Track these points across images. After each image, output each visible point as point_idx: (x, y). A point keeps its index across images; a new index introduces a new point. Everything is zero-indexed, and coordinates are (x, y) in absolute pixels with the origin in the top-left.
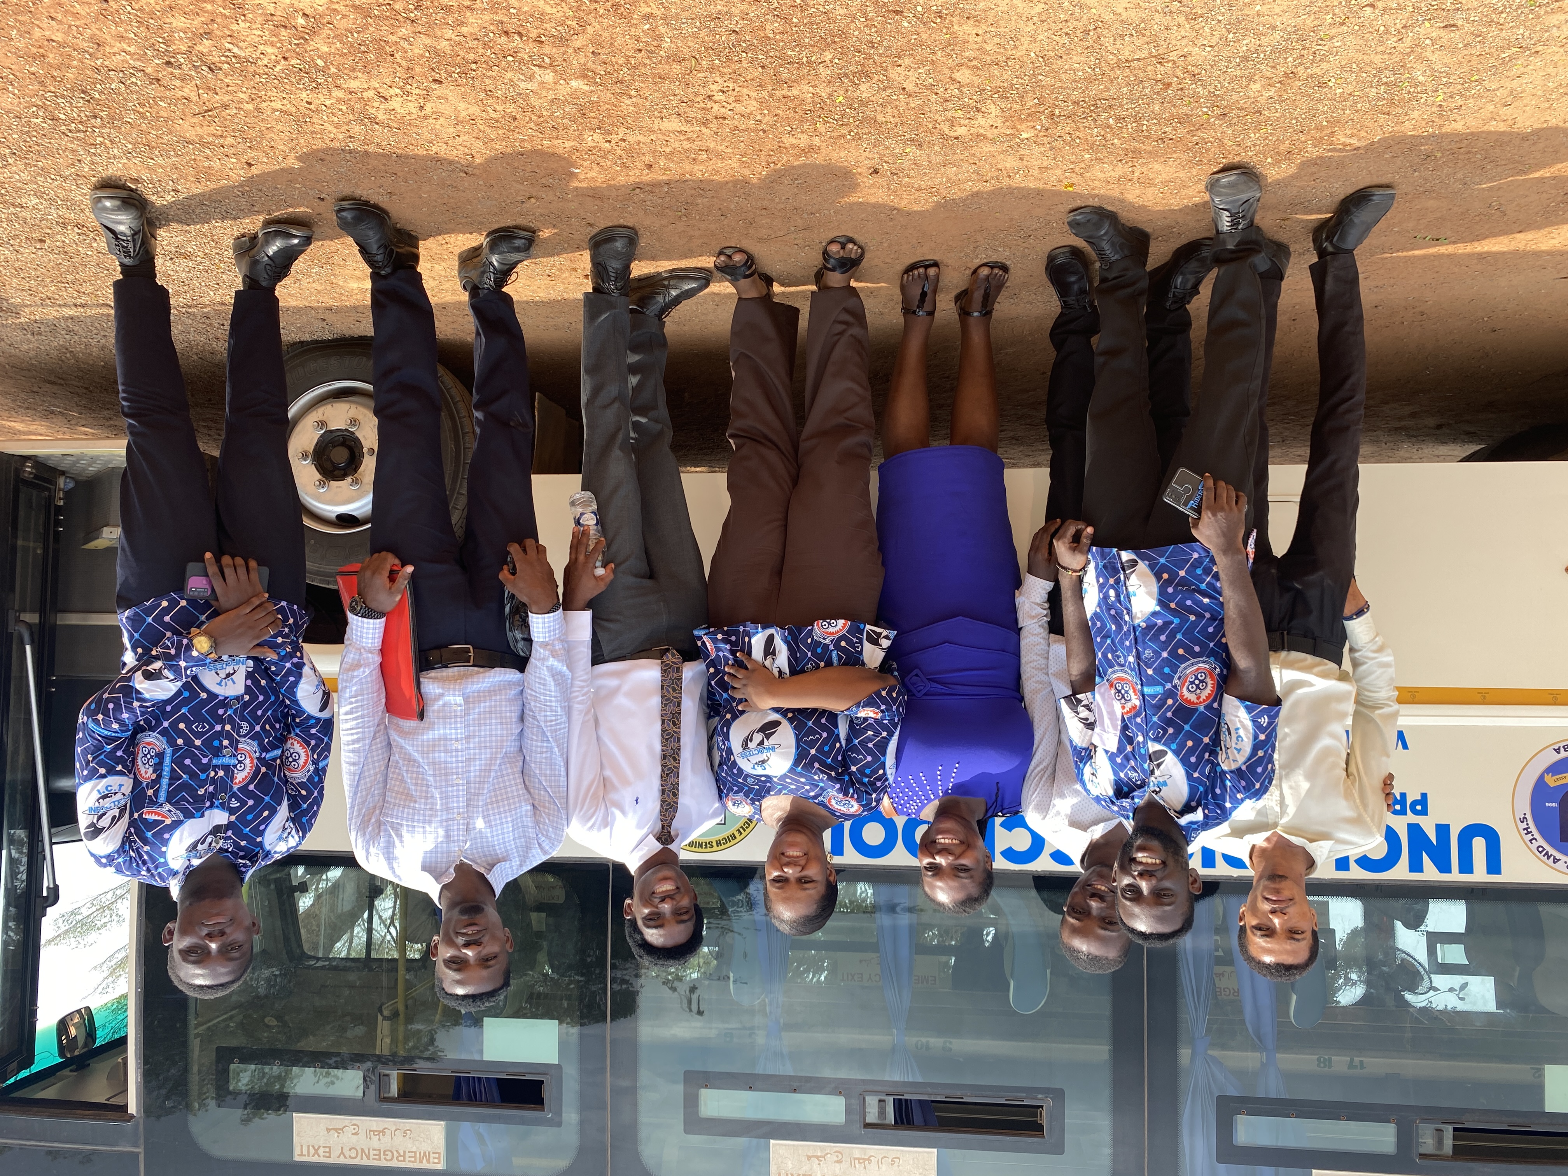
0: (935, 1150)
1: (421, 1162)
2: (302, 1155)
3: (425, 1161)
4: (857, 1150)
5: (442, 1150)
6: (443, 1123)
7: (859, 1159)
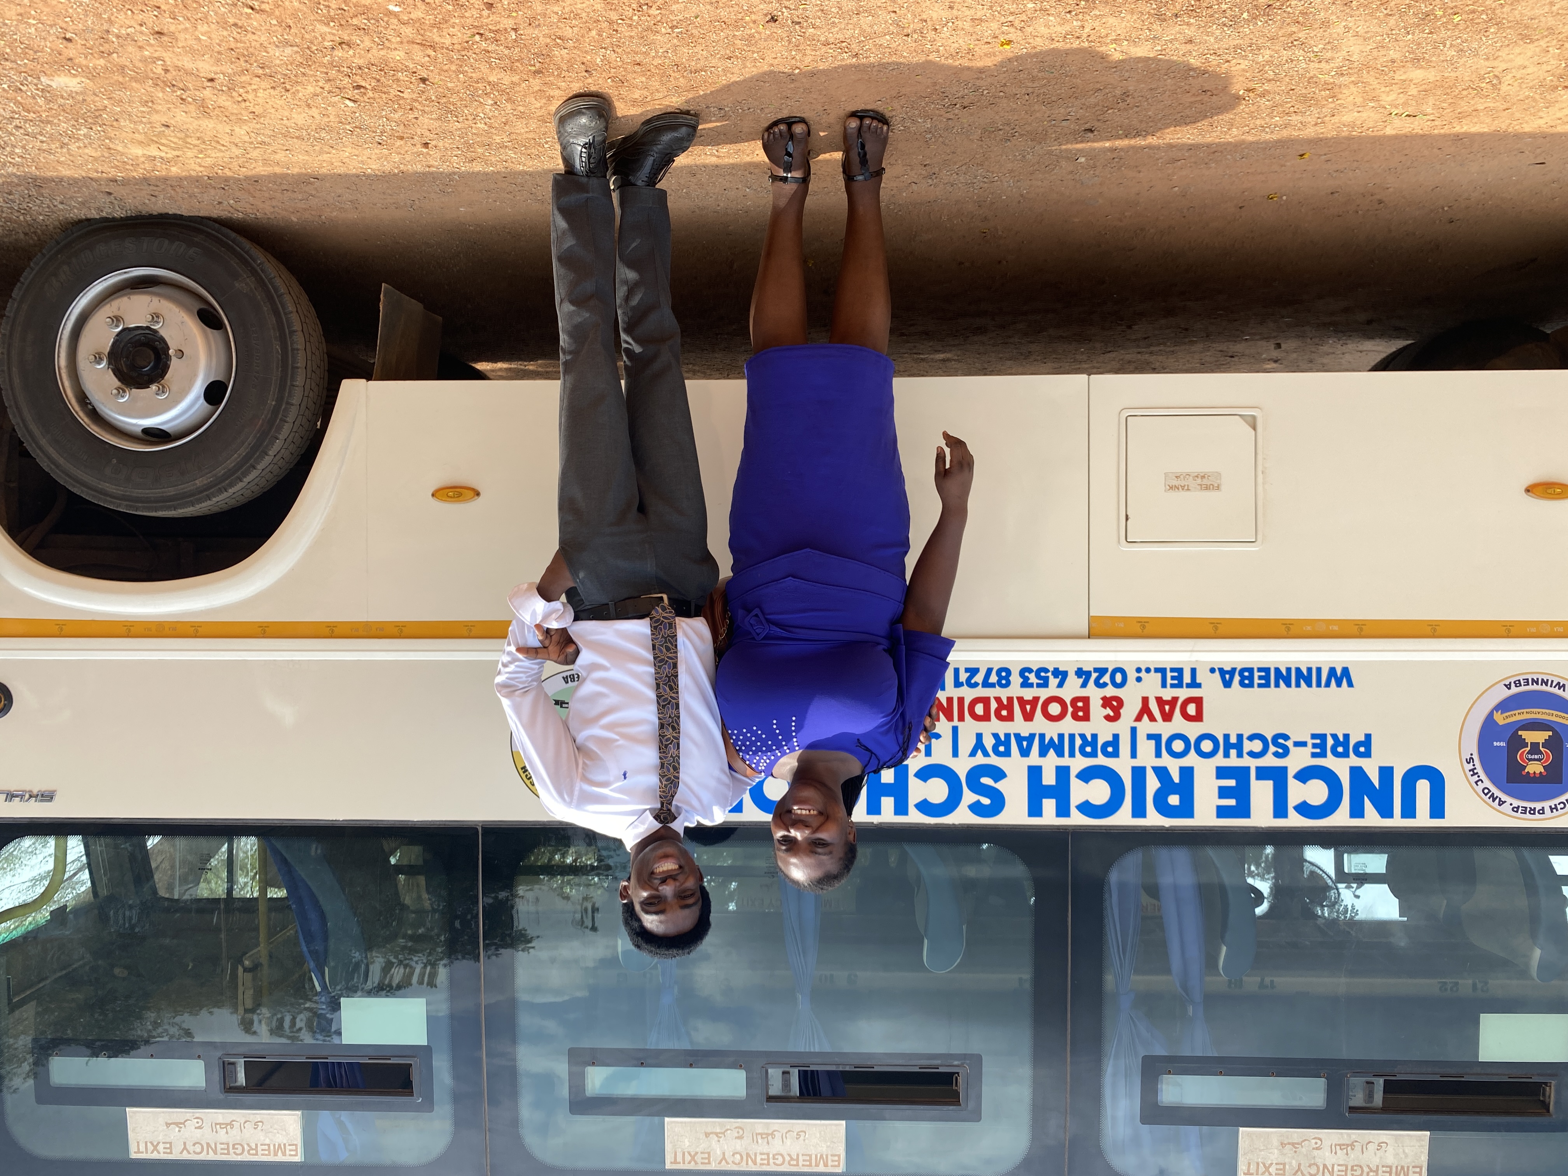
0: (844, 1122)
1: (276, 1154)
2: (139, 1152)
3: (280, 1153)
4: (759, 1125)
5: (299, 1140)
6: (299, 1113)
7: (761, 1134)
